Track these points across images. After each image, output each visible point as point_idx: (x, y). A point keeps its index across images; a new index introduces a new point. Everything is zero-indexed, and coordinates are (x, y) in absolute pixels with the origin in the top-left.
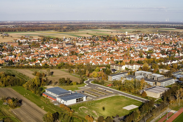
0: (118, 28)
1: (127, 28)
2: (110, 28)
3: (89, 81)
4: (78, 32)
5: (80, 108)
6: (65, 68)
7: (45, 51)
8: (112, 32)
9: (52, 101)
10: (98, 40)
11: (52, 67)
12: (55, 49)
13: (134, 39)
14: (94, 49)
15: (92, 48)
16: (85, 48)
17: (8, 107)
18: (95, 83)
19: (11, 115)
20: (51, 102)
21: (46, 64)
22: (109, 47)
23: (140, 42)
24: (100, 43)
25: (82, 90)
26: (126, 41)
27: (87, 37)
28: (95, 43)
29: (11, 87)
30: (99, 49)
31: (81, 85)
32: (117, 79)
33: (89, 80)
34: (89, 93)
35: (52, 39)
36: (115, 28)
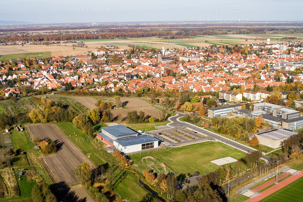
0: (261, 33)
1: (275, 33)
2: (247, 33)
3: (177, 117)
4: (194, 39)
5: (144, 158)
6: (147, 96)
7: (127, 70)
8: (247, 40)
9: (107, 146)
10: (219, 52)
11: (129, 94)
12: (144, 67)
13: (278, 51)
14: (206, 66)
15: (203, 64)
16: (191, 65)
17: (40, 152)
18: (185, 121)
19: (39, 164)
20: (104, 147)
21: (121, 90)
22: (230, 64)
23: (286, 55)
24: (219, 57)
25: (160, 131)
26: (263, 54)
27: (203, 47)
28: (211, 57)
29: (56, 123)
30: (213, 67)
31: (162, 123)
32: (221, 115)
33: (177, 115)
34: (168, 136)
35: (146, 50)
36: (256, 33)
